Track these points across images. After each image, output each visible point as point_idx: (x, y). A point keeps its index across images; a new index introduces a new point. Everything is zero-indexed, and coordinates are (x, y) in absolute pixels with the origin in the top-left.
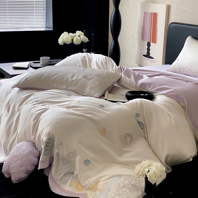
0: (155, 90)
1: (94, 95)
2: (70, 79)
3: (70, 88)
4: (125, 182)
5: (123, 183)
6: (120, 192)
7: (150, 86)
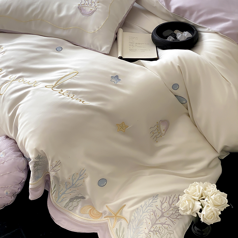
0: (200, 23)
1: (101, 49)
2: (56, 15)
3: (58, 32)
4: (163, 207)
5: (161, 209)
6: (158, 226)
7: (191, 14)
